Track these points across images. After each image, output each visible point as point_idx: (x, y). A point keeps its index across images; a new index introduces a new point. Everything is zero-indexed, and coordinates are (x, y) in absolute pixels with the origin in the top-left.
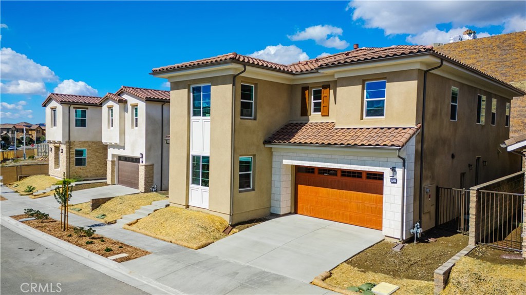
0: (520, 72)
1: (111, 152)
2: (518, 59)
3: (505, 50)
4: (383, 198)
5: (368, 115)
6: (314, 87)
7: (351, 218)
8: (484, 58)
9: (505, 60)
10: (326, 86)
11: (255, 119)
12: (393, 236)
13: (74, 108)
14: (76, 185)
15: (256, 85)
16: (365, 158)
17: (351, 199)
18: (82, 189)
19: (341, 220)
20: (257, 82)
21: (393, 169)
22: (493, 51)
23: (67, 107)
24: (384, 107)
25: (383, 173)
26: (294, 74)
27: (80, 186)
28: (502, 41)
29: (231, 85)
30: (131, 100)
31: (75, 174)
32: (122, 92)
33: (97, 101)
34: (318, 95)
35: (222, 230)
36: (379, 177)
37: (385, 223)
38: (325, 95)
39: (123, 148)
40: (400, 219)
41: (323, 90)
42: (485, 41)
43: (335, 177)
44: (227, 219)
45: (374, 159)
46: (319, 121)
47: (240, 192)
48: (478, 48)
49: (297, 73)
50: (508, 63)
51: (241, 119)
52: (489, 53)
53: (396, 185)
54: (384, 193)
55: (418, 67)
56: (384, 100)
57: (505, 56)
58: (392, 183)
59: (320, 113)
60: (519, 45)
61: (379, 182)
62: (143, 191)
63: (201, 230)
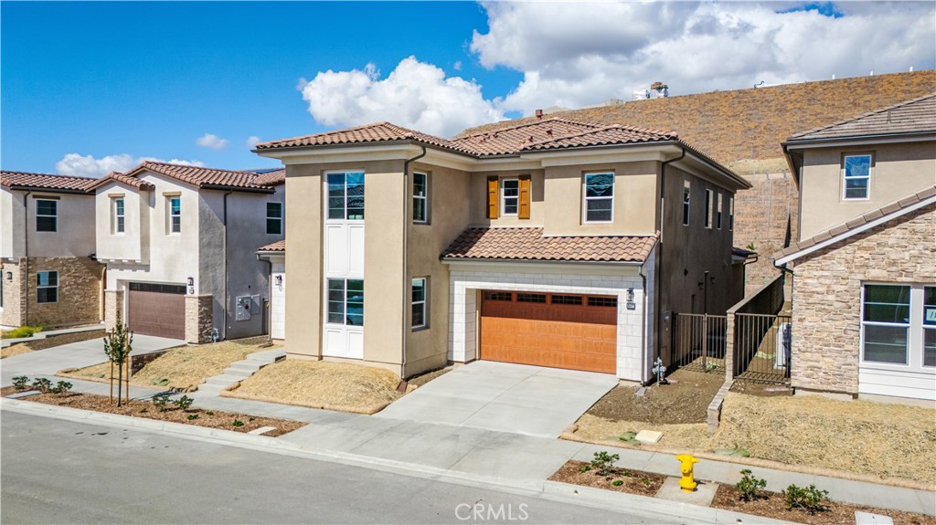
0: (727, 149)
1: (113, 276)
2: (723, 129)
3: (707, 116)
4: (616, 330)
5: (589, 219)
6: (505, 177)
7: (566, 360)
8: (681, 127)
9: (707, 130)
10: (525, 176)
11: (429, 223)
12: (630, 378)
13: (34, 197)
14: (48, 336)
15: (429, 173)
16: (592, 277)
17: (566, 334)
18: (63, 344)
19: (552, 364)
20: (431, 170)
21: (631, 291)
22: (692, 117)
23: (21, 195)
24: (610, 208)
25: (617, 296)
26: (478, 158)
27: (56, 338)
28: (703, 102)
29: (403, 174)
30: (163, 187)
31: (38, 318)
32: (144, 171)
33: (85, 187)
34: (511, 188)
35: (394, 387)
36: (611, 302)
37: (620, 362)
38: (524, 189)
39: (147, 268)
40: (640, 356)
41: (520, 181)
42: (681, 101)
43: (543, 305)
44: (397, 372)
45: (604, 277)
46: (516, 226)
47: (414, 331)
48: (672, 112)
49: (483, 157)
50: (711, 135)
51: (414, 223)
52: (686, 120)
53: (634, 311)
54: (618, 322)
55: (657, 157)
56: (611, 200)
57: (706, 125)
58: (628, 309)
59: (517, 215)
60: (724, 110)
61: (613, 308)
62: (197, 341)
63: (364, 389)
